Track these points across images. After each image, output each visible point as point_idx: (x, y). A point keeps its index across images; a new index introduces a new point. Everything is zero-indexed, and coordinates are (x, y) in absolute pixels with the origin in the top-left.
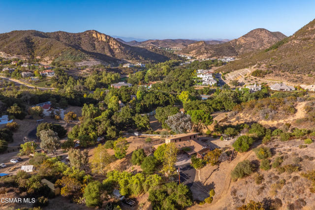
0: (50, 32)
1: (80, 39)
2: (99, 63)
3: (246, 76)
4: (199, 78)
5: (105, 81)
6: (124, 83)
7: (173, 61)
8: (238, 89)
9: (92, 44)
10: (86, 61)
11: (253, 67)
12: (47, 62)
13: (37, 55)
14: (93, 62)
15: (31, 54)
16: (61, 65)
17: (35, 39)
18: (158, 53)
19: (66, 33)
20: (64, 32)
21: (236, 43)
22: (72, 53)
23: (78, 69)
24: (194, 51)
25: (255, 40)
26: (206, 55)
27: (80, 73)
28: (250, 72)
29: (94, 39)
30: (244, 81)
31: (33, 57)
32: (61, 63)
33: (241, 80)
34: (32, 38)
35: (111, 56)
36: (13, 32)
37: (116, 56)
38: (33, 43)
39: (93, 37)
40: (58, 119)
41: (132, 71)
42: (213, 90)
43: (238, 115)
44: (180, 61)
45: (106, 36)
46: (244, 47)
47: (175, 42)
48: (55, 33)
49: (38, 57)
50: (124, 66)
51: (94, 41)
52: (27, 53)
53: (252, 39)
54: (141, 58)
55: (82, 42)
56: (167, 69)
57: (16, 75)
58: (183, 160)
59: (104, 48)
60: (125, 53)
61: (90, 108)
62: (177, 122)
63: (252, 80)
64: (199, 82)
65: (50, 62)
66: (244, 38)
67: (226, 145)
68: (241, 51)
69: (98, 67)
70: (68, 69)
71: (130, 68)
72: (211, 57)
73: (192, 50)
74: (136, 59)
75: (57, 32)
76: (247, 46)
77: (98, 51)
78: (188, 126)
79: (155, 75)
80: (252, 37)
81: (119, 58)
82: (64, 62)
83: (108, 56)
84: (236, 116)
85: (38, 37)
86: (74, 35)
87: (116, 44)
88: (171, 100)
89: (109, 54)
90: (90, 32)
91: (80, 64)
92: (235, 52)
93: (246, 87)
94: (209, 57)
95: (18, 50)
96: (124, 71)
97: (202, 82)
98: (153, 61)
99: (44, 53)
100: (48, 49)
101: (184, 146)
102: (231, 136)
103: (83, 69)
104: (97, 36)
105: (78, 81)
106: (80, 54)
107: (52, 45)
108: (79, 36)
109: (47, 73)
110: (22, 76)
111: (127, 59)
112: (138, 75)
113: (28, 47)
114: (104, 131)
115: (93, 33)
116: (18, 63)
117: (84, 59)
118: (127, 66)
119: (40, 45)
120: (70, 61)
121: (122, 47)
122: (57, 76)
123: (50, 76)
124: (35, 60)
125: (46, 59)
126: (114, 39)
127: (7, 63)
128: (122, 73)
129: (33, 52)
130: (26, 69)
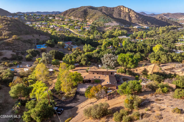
0: (98, 7)
1: (113, 11)
2: (118, 24)
6: (125, 36)
9: (119, 14)
10: (110, 23)
13: (87, 19)
14: (115, 24)
15: (85, 18)
16: (96, 24)
18: (163, 20)
19: (106, 7)
22: (104, 18)
23: (105, 27)
27: (105, 29)
31: (85, 19)
34: (88, 10)
35: (129, 21)
36: (81, 7)
37: (132, 21)
38: (87, 12)
39: (121, 10)
40: (69, 50)
41: (137, 31)
45: (129, 9)
48: (100, 7)
49: (88, 20)
50: (134, 27)
51: (121, 12)
52: (83, 17)
54: (149, 23)
55: (114, 13)
57: (72, 27)
59: (125, 16)
60: (138, 19)
61: (88, 47)
65: (92, 22)
69: (116, 26)
70: (99, 27)
71: (137, 29)
74: (145, 24)
75: (102, 7)
77: (122, 18)
79: (151, 34)
82: (98, 23)
83: (127, 21)
84: (182, 68)
86: (111, 8)
87: (134, 14)
88: (146, 49)
91: (107, 24)
95: (79, 16)
96: (132, 30)
98: (157, 25)
99: (91, 18)
100: (93, 15)
103: (107, 27)
105: (99, 33)
106: (109, 19)
107: (96, 13)
108: (113, 9)
109: (86, 28)
110: (74, 28)
111: (139, 23)
112: (139, 33)
113: (84, 14)
114: (80, 60)
115: (121, 7)
116: (77, 22)
117: (110, 21)
118: (136, 27)
119: (90, 13)
120: (102, 22)
121: (137, 16)
122: (91, 30)
123: (87, 29)
124: (85, 21)
125: (90, 21)
126: (133, 11)
127: (72, 22)
128: (130, 31)
129: (86, 17)
130: (79, 25)
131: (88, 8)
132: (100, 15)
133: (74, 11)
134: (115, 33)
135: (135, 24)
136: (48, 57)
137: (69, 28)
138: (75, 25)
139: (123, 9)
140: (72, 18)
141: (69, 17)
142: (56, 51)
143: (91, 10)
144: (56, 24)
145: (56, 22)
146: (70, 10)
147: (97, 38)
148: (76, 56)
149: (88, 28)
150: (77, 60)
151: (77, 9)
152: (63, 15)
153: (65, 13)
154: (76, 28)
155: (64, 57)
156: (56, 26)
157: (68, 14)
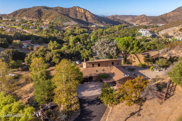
1: (69, 11)
2: (77, 23)
3: (175, 31)
4: (140, 33)
5: (77, 33)
7: (124, 25)
8: (168, 40)
9: (75, 14)
10: (69, 22)
11: (180, 26)
12: (47, 22)
14: (73, 23)
16: (54, 24)
17: (43, 10)
19: (62, 8)
20: (60, 7)
21: (167, 15)
22: (61, 18)
23: (64, 26)
24: (139, 20)
25: (180, 14)
26: (146, 23)
27: (64, 28)
28: (178, 29)
29: (77, 11)
30: (173, 35)
31: (40, 19)
32: (54, 23)
33: (170, 34)
34: (42, 9)
35: (86, 21)
36: (34, 7)
37: (89, 21)
38: (42, 12)
39: (77, 10)
40: (30, 50)
41: (96, 29)
42: (149, 40)
43: (170, 52)
44: (128, 25)
45: (84, 9)
46: (172, 18)
47: (127, 16)
48: (55, 8)
49: (43, 20)
50: (92, 26)
51: (77, 12)
52: (38, 17)
53: (178, 13)
54: (104, 23)
55: (70, 13)
56: (119, 28)
57: (26, 28)
58: (97, 89)
59: (82, 17)
60: (94, 19)
61: (54, 44)
62: (102, 47)
63: (180, 34)
64: (139, 35)
66: (173, 12)
67: (157, 76)
68: (170, 21)
69: (75, 26)
70: (58, 26)
71: (95, 27)
72: (150, 24)
73: (137, 20)
74: (101, 23)
75: (57, 7)
76: (174, 18)
77: (79, 18)
78: (112, 51)
79: (110, 31)
80: (178, 11)
81: (90, 22)
82: (56, 22)
83: (84, 21)
84: (168, 53)
85: (45, 9)
86: (66, 9)
87: (90, 14)
89: (85, 20)
90: (75, 8)
91: (65, 24)
92: (166, 21)
93: (175, 38)
94: (148, 24)
95: (33, 15)
96: (91, 28)
97: (141, 35)
98: (111, 25)
99: (47, 17)
100: (49, 15)
101: (103, 72)
102: (163, 67)
103: (66, 26)
104: (79, 10)
105: (60, 31)
106: (66, 18)
107: (52, 13)
108: (68, 10)
109: (43, 27)
110: (29, 28)
111: (95, 23)
112: (99, 31)
113: (39, 14)
114: (50, 58)
115: (77, 8)
116: (31, 22)
117: (68, 21)
118: (94, 26)
119: (45, 13)
120: (60, 22)
121: (93, 16)
122: (49, 29)
123: (45, 29)
124: (41, 21)
125: (47, 21)
126: (89, 11)
127: (25, 22)
128: (90, 29)
129: (41, 17)
130: (34, 25)
131: (42, 7)
132: (57, 14)
133: (26, 11)
134: (76, 31)
135: (92, 24)
136: (4, 57)
137: (23, 28)
138: (30, 25)
139: (79, 9)
140: (25, 18)
141: (21, 17)
142: (13, 51)
143: (46, 10)
144: (5, 25)
145: (4, 23)
146: (20, 10)
147: (59, 36)
148: (45, 54)
149: (45, 27)
150: (47, 59)
151: (30, 9)
152: (12, 16)
153: (15, 14)
154: (32, 28)
155: (27, 56)
156: (5, 27)
157: (18, 15)
